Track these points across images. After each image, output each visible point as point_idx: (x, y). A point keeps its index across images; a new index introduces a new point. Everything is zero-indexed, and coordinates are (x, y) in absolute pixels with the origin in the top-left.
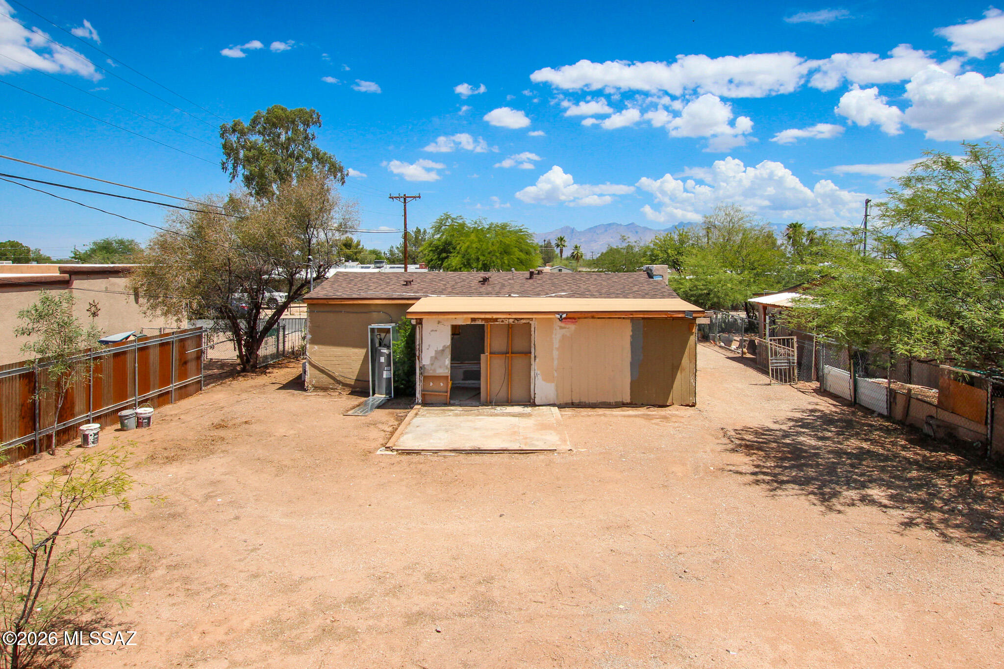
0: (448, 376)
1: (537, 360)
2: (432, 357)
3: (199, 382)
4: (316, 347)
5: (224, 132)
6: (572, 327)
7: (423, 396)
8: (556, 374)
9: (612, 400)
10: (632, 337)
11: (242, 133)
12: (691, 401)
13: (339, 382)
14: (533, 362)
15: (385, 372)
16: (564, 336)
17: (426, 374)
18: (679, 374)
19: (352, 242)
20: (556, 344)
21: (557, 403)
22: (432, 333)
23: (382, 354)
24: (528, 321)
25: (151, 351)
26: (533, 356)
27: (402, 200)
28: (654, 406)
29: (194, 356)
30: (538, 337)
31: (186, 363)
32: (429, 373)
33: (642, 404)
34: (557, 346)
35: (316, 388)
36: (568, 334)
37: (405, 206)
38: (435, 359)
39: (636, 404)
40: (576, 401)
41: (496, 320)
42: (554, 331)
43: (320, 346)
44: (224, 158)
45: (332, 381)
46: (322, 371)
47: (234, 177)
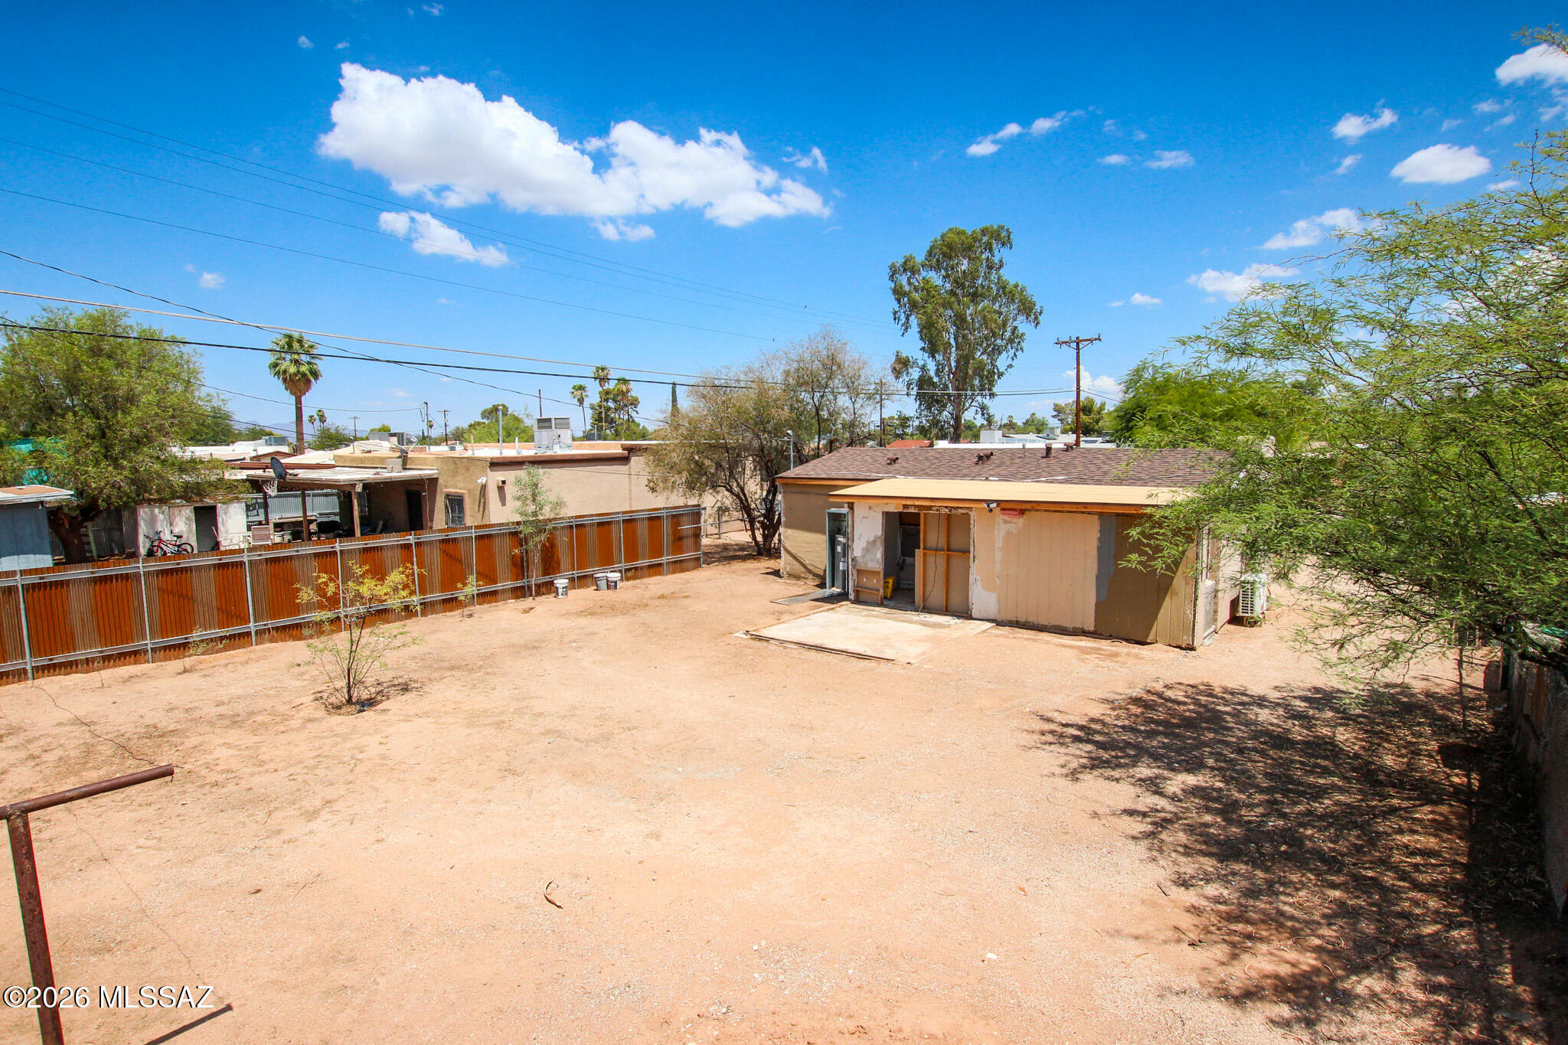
0: (879, 572)
1: (976, 562)
2: (863, 548)
3: (698, 559)
4: (790, 531)
5: (894, 272)
6: (1020, 521)
7: (857, 592)
8: (998, 582)
9: (1069, 625)
10: (1099, 539)
11: (914, 271)
12: (1185, 640)
13: (810, 571)
14: (971, 564)
15: (841, 564)
16: (1009, 534)
17: (858, 568)
18: (1167, 598)
19: (1092, 405)
20: (999, 542)
21: (999, 619)
22: (864, 520)
23: (839, 543)
24: (966, 511)
25: (639, 524)
26: (972, 556)
27: (1074, 345)
28: (1128, 641)
29: (690, 533)
30: (977, 531)
31: (680, 538)
32: (861, 566)
33: (1111, 636)
34: (1000, 546)
35: (790, 575)
36: (1014, 531)
37: (1078, 353)
38: (867, 550)
39: (1101, 634)
40: (1022, 619)
41: (930, 508)
42: (997, 526)
43: (794, 531)
44: (896, 307)
45: (804, 570)
46: (795, 558)
47: (907, 328)
